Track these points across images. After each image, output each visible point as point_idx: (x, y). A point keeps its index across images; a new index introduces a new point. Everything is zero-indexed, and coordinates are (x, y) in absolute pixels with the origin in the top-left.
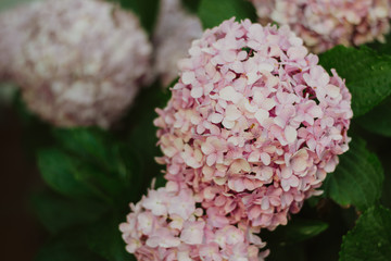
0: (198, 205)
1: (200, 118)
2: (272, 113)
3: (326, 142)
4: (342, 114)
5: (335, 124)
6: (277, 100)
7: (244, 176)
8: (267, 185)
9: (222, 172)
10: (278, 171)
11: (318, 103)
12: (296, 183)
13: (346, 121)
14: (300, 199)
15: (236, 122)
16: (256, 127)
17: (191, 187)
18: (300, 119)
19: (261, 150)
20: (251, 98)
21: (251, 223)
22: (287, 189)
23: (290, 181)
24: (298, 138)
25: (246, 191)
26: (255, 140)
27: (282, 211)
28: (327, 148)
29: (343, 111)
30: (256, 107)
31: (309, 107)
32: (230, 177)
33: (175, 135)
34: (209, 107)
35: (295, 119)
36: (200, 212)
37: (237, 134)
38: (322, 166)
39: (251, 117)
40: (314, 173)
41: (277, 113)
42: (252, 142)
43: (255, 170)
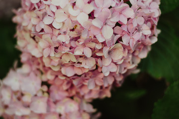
0: (44, 83)
1: (38, 20)
2: (91, 16)
3: (137, 36)
4: (152, 14)
5: (146, 22)
6: (95, 5)
7: (73, 65)
8: (92, 71)
9: (56, 62)
10: (99, 60)
11: (130, 5)
12: (114, 69)
13: (155, 19)
14: (120, 79)
15: (63, 23)
16: (78, 28)
17: (38, 69)
18: (115, 20)
19: (84, 45)
20: (74, 4)
21: (83, 97)
22: (107, 74)
23: (110, 67)
24: (115, 34)
25: (76, 75)
26: (79, 37)
27: (107, 88)
28: (139, 41)
29: (152, 11)
30: (78, 11)
31: (123, 9)
32: (62, 65)
33: (25, 31)
34: (44, 11)
35: (111, 20)
36: (45, 88)
37: (65, 33)
38: (136, 54)
39: (74, 19)
40: (130, 60)
41: (95, 16)
42: (76, 39)
43: (80, 60)
